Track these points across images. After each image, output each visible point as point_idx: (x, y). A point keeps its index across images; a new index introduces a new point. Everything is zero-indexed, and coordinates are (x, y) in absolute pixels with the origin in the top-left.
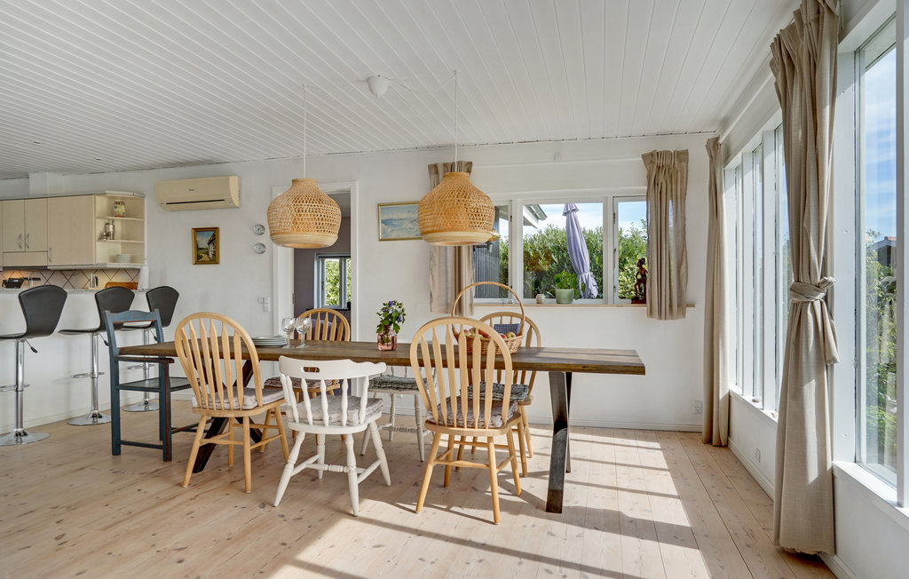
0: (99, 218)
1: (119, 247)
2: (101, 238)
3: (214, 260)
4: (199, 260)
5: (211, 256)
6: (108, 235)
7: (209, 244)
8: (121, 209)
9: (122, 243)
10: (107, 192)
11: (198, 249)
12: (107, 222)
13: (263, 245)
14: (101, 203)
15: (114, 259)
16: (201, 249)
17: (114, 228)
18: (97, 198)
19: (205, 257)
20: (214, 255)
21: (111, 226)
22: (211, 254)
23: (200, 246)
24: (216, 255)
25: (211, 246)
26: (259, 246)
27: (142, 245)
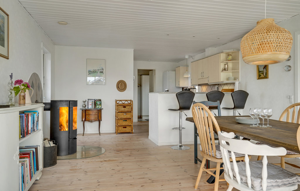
0: (221, 62)
1: (231, 74)
2: (222, 71)
3: (266, 77)
4: (260, 77)
5: (265, 75)
6: (225, 69)
7: (264, 69)
8: (230, 57)
9: (232, 72)
10: (224, 51)
11: (259, 72)
12: (225, 63)
13: (290, 66)
14: (223, 56)
15: (228, 79)
16: (260, 72)
17: (228, 66)
18: (221, 54)
19: (262, 76)
20: (266, 74)
21: (227, 65)
22: (264, 73)
23: (260, 70)
24: (267, 74)
25: (265, 71)
26: (287, 67)
27: (238, 72)
